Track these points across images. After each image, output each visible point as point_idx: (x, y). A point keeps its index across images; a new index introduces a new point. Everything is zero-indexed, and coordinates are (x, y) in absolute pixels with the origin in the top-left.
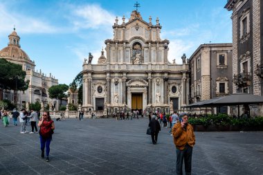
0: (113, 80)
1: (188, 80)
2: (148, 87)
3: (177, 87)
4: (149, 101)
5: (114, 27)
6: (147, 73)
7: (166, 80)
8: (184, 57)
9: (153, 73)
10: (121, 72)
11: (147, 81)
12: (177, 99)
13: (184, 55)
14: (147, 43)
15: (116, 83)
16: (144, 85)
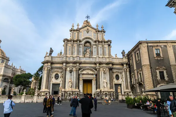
0: (68, 69)
1: (128, 69)
2: (96, 75)
3: (120, 75)
4: (98, 87)
5: (71, 31)
6: (95, 64)
7: (111, 69)
8: (123, 53)
9: (100, 63)
10: (75, 63)
11: (96, 70)
12: (120, 85)
13: (123, 51)
14: (95, 42)
15: (71, 71)
16: (93, 73)
